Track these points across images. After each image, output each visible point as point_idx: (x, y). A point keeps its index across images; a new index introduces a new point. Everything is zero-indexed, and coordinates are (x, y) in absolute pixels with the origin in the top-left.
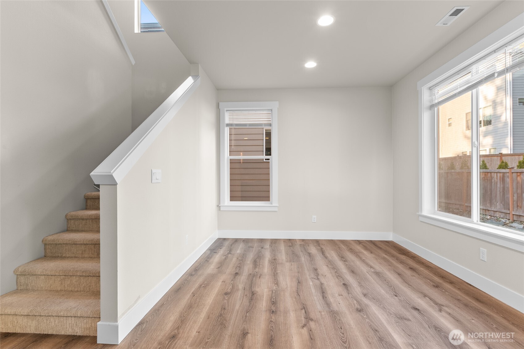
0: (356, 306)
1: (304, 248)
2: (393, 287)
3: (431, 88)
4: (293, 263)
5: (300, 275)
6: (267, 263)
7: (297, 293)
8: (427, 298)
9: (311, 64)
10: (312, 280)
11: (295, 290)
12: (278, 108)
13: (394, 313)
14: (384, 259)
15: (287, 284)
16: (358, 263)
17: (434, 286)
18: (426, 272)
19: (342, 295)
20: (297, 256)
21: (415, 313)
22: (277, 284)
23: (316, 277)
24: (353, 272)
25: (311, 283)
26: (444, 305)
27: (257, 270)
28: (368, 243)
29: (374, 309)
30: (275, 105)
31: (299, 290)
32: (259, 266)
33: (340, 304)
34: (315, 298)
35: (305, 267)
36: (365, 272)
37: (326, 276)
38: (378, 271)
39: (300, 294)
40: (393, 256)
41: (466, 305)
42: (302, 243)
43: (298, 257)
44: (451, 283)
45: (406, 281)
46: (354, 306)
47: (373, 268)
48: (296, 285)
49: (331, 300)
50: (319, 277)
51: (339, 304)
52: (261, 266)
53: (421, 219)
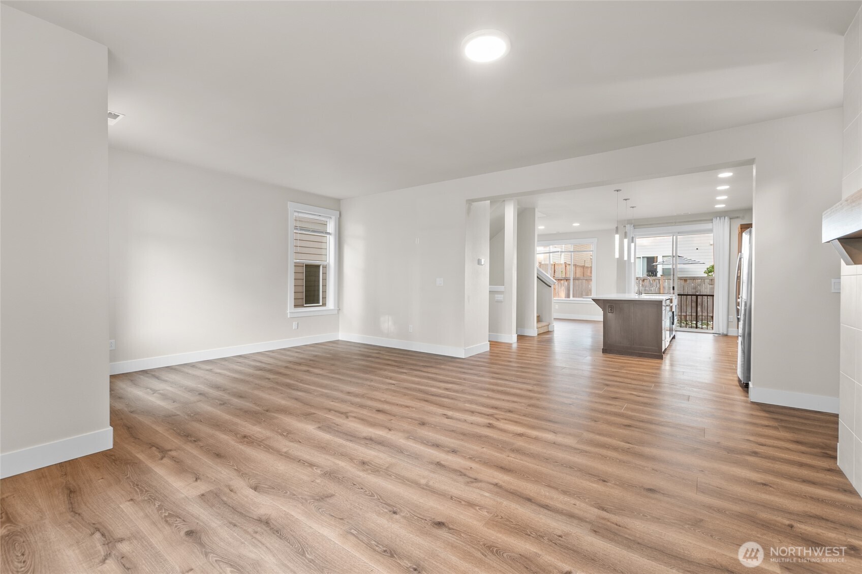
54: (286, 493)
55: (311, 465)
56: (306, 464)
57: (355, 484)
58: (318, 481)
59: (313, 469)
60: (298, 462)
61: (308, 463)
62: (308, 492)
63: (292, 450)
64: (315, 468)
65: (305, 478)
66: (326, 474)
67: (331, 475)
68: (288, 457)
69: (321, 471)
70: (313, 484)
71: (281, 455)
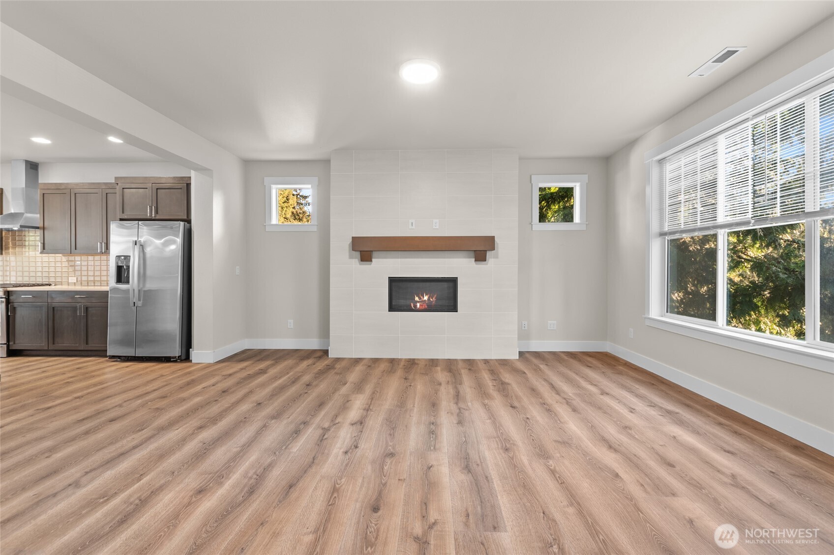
54: (589, 459)
55: (553, 472)
56: (557, 476)
57: (532, 440)
58: (558, 455)
59: (555, 467)
60: (564, 482)
61: (554, 475)
62: (572, 452)
63: (562, 504)
64: (552, 468)
65: (567, 462)
66: (547, 457)
67: (543, 454)
68: (572, 495)
69: (549, 462)
70: (563, 455)
71: (579, 504)
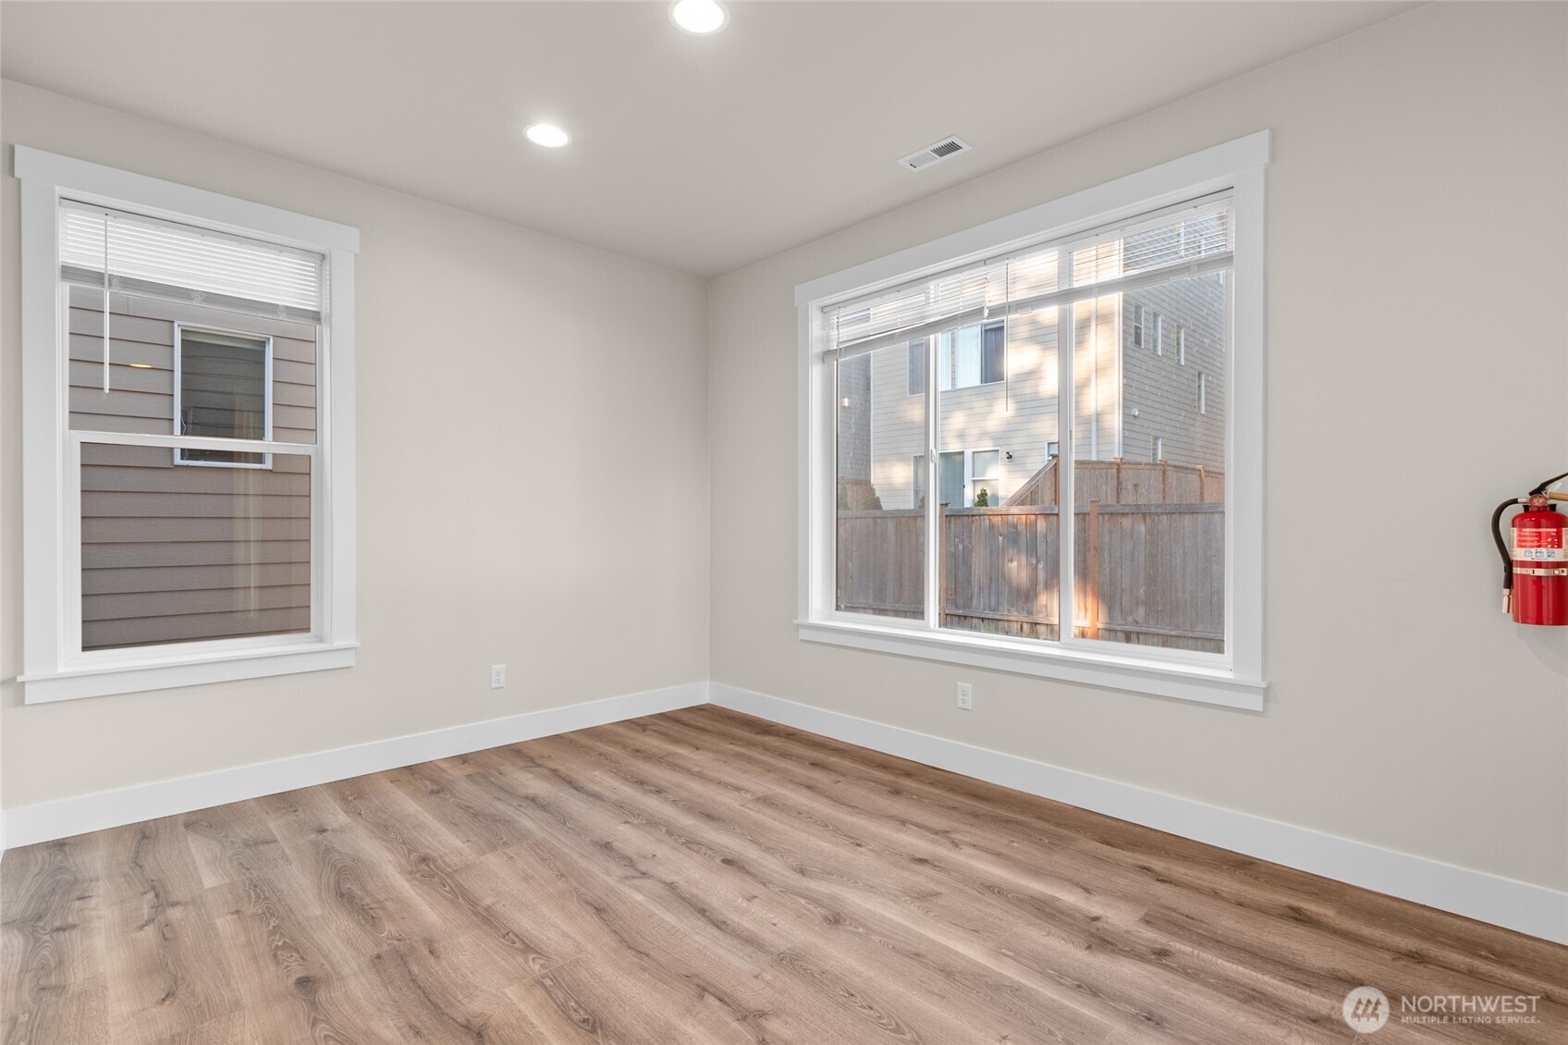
0: (816, 911)
1: (492, 783)
2: (833, 825)
3: (825, 310)
4: (510, 852)
5: (575, 883)
6: (407, 886)
7: (630, 948)
8: (911, 826)
9: (548, 134)
10: (630, 887)
11: (614, 945)
12: (356, 255)
13: (899, 891)
14: (737, 755)
15: (564, 934)
16: (697, 787)
17: (890, 792)
18: (845, 763)
19: (756, 897)
20: (498, 821)
21: (926, 870)
22: (528, 948)
23: (630, 872)
24: (709, 817)
25: (639, 897)
26: (949, 830)
27: (390, 928)
28: (657, 721)
29: (855, 900)
30: (344, 242)
31: (625, 935)
32: (384, 908)
33: (779, 926)
34: (697, 938)
35: (566, 850)
36: (738, 807)
37: (654, 856)
38: (761, 795)
39: (642, 949)
40: (750, 744)
41: (975, 815)
42: (469, 769)
43: (507, 823)
44: (908, 775)
45: (839, 801)
46: (812, 916)
47: (747, 791)
48: (601, 924)
49: (746, 923)
50: (643, 868)
51: (774, 925)
52: (390, 906)
53: (804, 634)
